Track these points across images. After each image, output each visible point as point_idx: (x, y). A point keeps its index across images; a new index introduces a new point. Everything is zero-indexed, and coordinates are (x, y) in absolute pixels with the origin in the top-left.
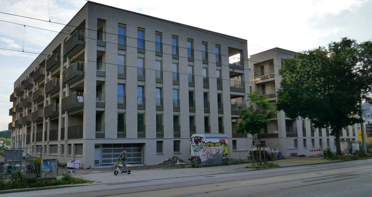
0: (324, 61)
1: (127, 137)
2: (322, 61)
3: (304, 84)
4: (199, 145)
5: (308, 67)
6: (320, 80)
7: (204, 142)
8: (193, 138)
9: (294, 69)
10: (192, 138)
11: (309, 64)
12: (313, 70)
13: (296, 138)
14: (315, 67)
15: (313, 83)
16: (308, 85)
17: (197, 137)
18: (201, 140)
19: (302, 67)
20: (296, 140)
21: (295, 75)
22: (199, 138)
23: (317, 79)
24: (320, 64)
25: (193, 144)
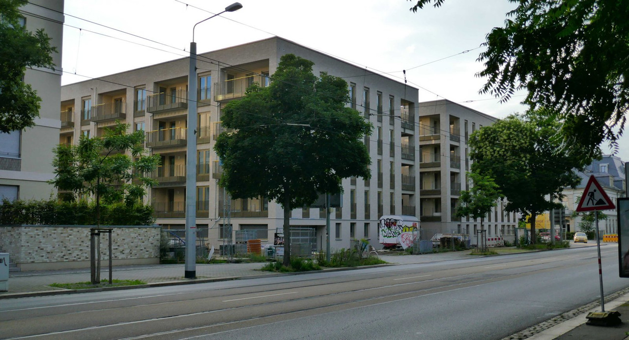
0: (533, 136)
1: (311, 217)
2: (530, 135)
3: (507, 160)
4: (393, 229)
5: (514, 141)
6: (526, 157)
7: (400, 226)
8: (383, 221)
9: (495, 140)
10: (381, 221)
11: (515, 137)
12: (519, 145)
13: (459, 223)
14: (523, 142)
15: (517, 160)
16: (511, 161)
17: (390, 220)
18: (396, 223)
19: (508, 139)
20: (459, 226)
21: (498, 149)
22: (392, 221)
23: (522, 155)
24: (528, 139)
25: (383, 228)
